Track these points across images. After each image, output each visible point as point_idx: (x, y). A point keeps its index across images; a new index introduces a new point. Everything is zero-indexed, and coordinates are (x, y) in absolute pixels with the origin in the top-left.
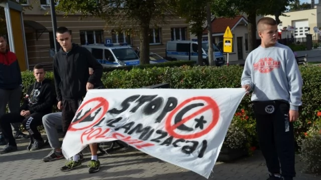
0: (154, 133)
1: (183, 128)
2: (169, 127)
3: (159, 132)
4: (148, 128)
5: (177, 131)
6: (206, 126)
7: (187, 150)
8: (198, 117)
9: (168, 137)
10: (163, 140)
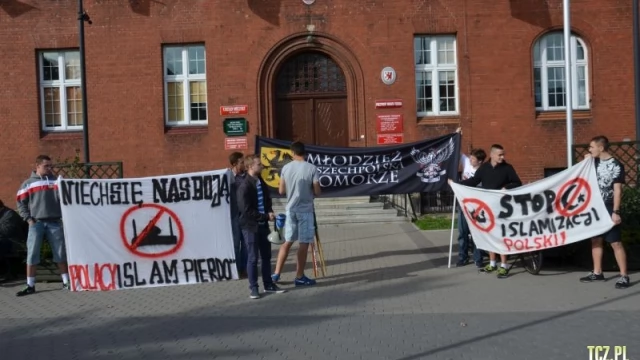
0: (555, 221)
1: (571, 208)
2: (562, 212)
3: (557, 219)
4: (547, 220)
5: (569, 212)
6: (585, 198)
7: (588, 223)
8: (578, 196)
9: (566, 219)
10: (565, 224)
